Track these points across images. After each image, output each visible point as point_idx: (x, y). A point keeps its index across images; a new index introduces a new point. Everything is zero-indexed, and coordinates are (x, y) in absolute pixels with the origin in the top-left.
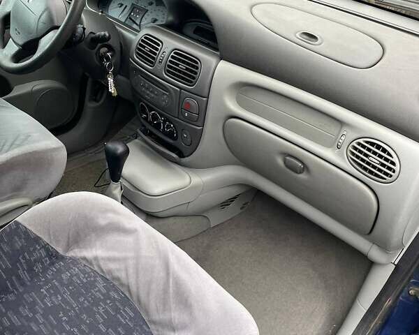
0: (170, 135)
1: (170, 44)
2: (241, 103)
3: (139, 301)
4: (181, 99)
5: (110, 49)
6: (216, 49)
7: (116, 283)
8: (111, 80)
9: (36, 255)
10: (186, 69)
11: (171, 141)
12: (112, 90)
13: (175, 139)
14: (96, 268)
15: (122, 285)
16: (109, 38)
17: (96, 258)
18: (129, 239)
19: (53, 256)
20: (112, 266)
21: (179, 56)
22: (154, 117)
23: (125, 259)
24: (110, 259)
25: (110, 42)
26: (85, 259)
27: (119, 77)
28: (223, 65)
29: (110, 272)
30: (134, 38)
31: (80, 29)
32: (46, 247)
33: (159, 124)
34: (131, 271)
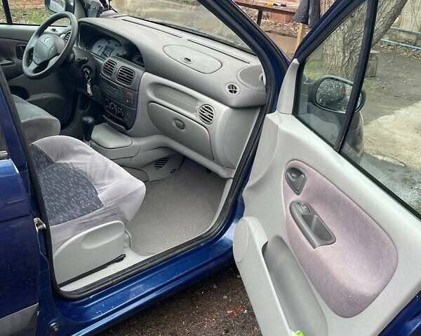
0: (120, 115)
1: (120, 64)
2: (156, 95)
3: (90, 177)
4: (124, 92)
5: (90, 69)
6: (143, 66)
7: (80, 172)
8: (89, 86)
9: (41, 159)
10: (127, 76)
11: (121, 119)
12: (89, 91)
13: (123, 117)
14: (71, 167)
15: (83, 172)
16: (88, 60)
17: (71, 163)
18: (89, 157)
19: (50, 162)
20: (79, 166)
21: (125, 70)
22: (113, 106)
23: (86, 163)
24: (78, 163)
25: (88, 64)
26: (65, 163)
27: (95, 86)
28: (146, 74)
29: (77, 168)
30: (103, 62)
31: (72, 55)
32: (46, 156)
33: (114, 110)
34: (88, 168)
